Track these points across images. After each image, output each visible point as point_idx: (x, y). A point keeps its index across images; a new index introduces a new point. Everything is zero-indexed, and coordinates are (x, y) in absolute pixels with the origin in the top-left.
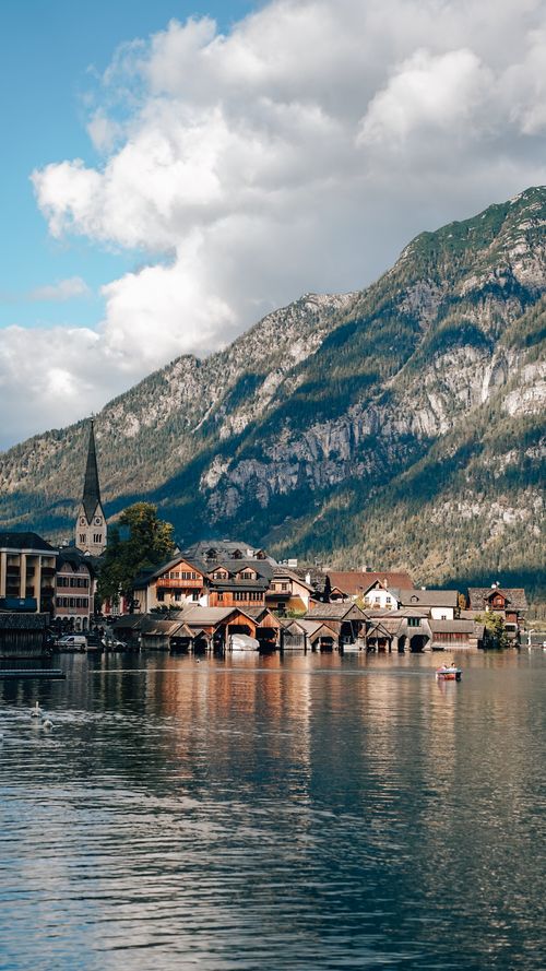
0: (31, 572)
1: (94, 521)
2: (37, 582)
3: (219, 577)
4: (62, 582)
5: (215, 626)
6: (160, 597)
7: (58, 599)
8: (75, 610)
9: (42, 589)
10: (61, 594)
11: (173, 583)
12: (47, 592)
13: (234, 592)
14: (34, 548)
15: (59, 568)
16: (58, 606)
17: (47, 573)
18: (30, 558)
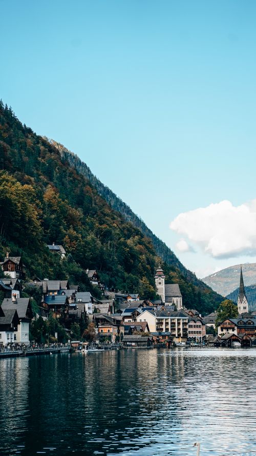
0: (179, 324)
1: (243, 302)
2: (181, 327)
3: (241, 324)
4: (190, 326)
5: (228, 339)
6: (222, 331)
7: (189, 332)
8: (196, 335)
9: (183, 329)
10: (190, 330)
11: (225, 326)
12: (185, 330)
13: (245, 329)
14: (179, 316)
15: (189, 322)
16: (189, 333)
17: (184, 324)
18: (178, 320)
